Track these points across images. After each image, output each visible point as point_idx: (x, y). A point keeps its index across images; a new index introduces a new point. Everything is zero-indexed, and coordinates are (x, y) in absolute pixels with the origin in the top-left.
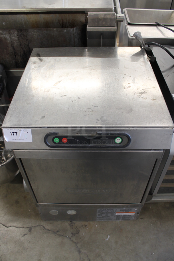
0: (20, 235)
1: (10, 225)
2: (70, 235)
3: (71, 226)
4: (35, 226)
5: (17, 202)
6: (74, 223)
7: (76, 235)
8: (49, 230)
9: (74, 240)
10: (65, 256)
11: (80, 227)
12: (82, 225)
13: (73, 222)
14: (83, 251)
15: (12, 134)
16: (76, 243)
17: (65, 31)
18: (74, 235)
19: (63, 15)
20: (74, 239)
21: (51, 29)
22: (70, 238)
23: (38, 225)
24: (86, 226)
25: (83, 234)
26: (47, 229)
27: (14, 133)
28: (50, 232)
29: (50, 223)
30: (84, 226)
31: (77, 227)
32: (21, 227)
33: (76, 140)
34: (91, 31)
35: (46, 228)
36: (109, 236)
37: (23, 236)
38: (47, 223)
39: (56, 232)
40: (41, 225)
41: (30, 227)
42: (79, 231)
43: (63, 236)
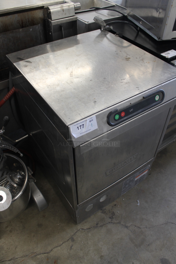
0: (67, 250)
1: (50, 249)
2: (110, 220)
3: (104, 212)
4: (74, 234)
5: (40, 225)
6: (105, 209)
7: (114, 217)
8: (90, 228)
9: (116, 222)
10: (119, 239)
11: (112, 209)
12: (112, 207)
13: (103, 209)
14: (129, 225)
15: (79, 128)
16: (119, 223)
17: (31, 30)
18: (113, 218)
19: (21, 14)
20: (114, 221)
21: (17, 30)
22: (112, 222)
23: (76, 231)
24: (115, 205)
25: (118, 212)
26: (87, 229)
27: (81, 126)
28: (91, 229)
29: (86, 222)
30: (114, 206)
31: (109, 211)
32: (63, 243)
33: (131, 110)
34: (56, 24)
35: (85, 228)
36: (138, 201)
37: (71, 249)
38: (83, 224)
39: (96, 226)
40: (79, 229)
41: (70, 237)
42: (113, 212)
43: (104, 225)
